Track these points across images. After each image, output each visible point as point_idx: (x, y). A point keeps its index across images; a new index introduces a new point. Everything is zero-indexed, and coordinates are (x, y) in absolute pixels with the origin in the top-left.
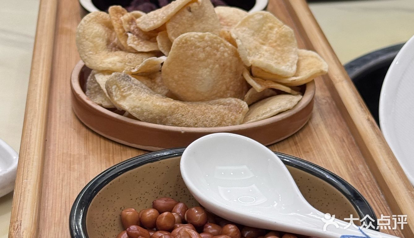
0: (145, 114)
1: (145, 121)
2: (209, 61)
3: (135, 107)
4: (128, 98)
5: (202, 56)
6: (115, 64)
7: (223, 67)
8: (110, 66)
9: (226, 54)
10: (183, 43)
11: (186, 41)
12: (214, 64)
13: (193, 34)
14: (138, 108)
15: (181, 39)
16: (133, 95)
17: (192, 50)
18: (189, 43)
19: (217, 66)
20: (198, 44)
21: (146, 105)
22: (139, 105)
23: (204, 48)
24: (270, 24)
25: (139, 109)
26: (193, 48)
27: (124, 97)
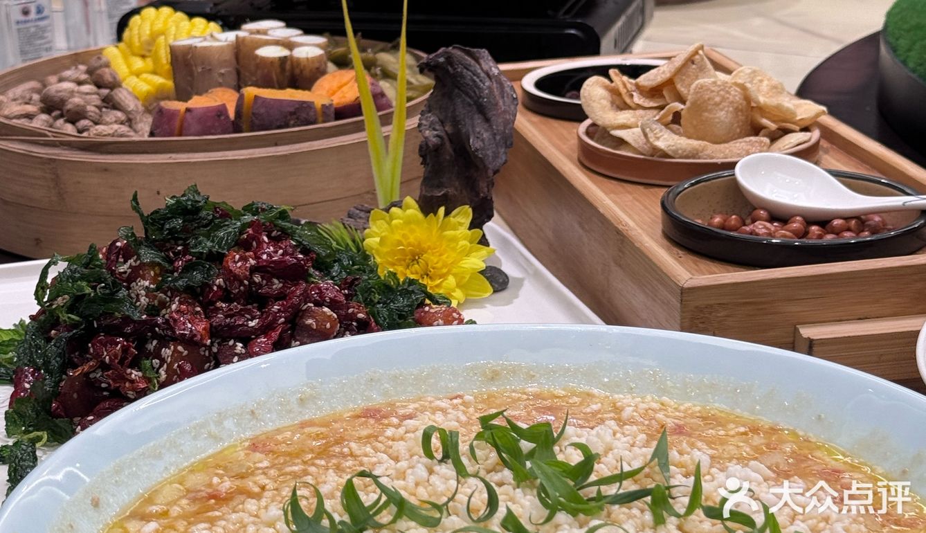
0: (680, 152)
1: (680, 158)
2: (724, 104)
3: (669, 146)
4: (661, 139)
5: (718, 99)
6: (629, 120)
7: (737, 110)
8: (625, 121)
9: (737, 98)
10: (699, 89)
11: (702, 87)
12: (728, 107)
13: (706, 80)
14: (673, 146)
15: (697, 85)
16: (665, 136)
17: (707, 94)
18: (704, 88)
19: (731, 109)
20: (713, 89)
21: (680, 144)
22: (673, 144)
23: (718, 92)
24: (759, 78)
25: (674, 148)
26: (709, 93)
27: (658, 138)
